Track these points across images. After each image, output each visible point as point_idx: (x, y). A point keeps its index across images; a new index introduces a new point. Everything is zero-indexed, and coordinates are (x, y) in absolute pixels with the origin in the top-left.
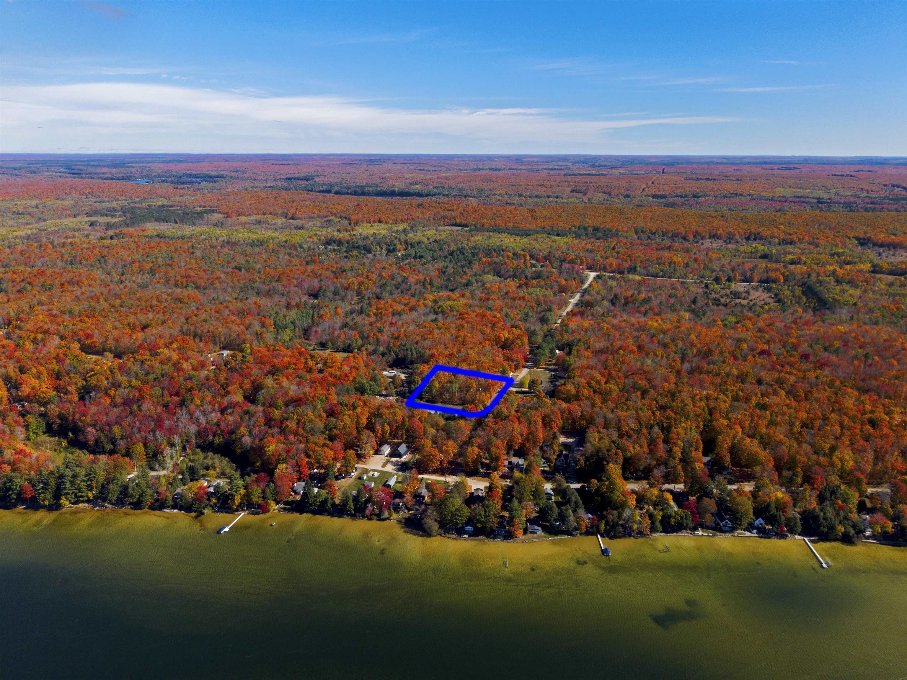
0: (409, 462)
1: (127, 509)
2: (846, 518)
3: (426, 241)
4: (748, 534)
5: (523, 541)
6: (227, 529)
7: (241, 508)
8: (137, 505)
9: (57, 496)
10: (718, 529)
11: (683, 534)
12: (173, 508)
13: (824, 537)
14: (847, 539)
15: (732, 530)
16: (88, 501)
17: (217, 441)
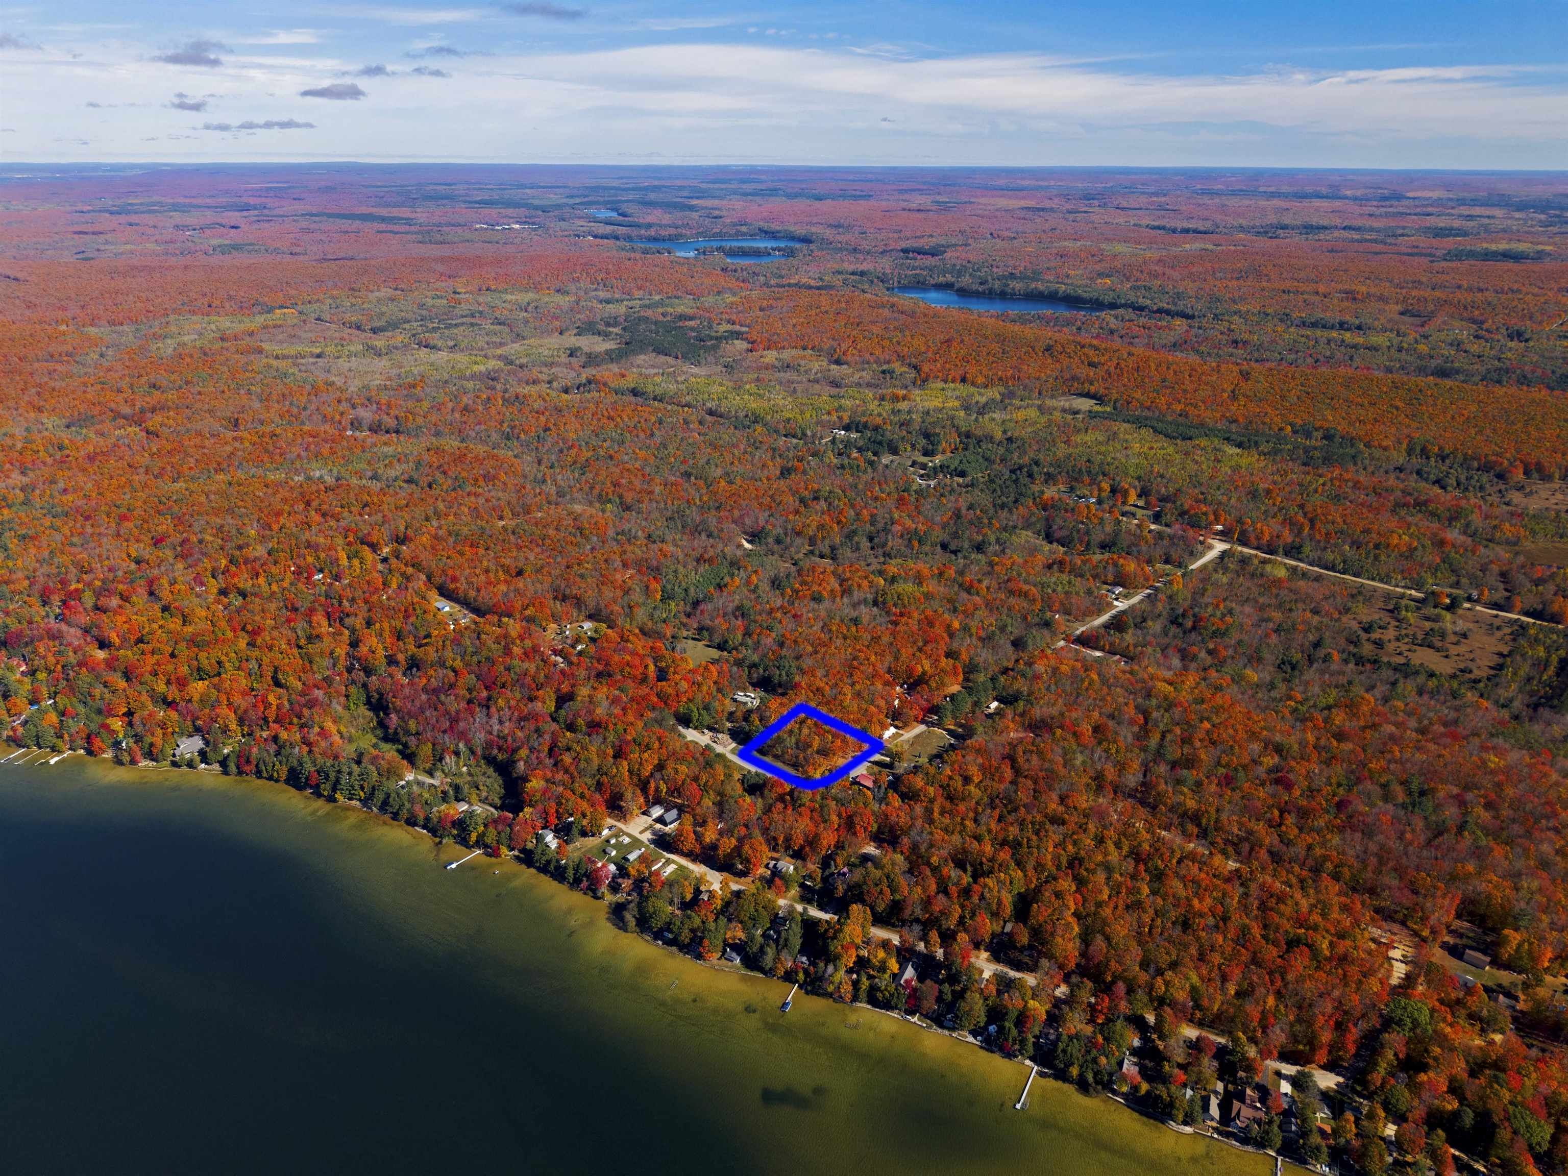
0: (669, 835)
1: (387, 817)
2: (1095, 1061)
3: (998, 435)
4: (970, 1039)
5: (713, 967)
6: (454, 866)
7: (477, 844)
8: (395, 816)
9: (334, 789)
10: (938, 1020)
11: (894, 1014)
12: (424, 827)
13: (1061, 1075)
14: (1083, 1086)
15: (953, 1029)
16: (360, 800)
17: (500, 757)
